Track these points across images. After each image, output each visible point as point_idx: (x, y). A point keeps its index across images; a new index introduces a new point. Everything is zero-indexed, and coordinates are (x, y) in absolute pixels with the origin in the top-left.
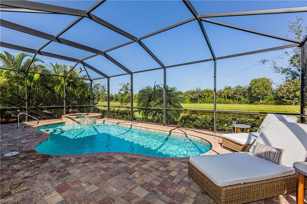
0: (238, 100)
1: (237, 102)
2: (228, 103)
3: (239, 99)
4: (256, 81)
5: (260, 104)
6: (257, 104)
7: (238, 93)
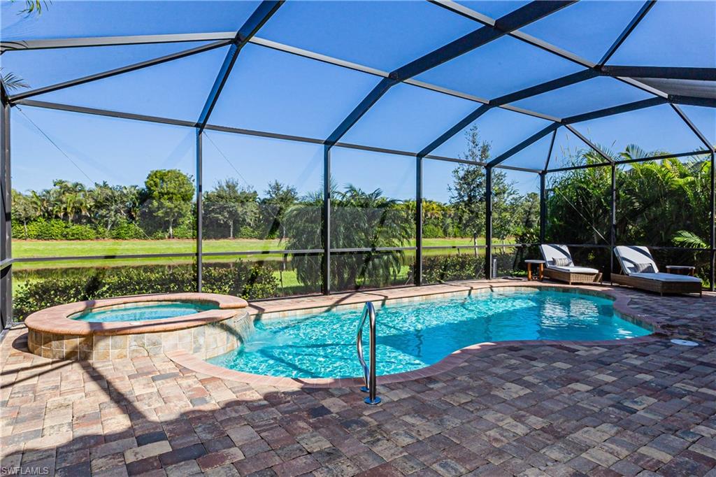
0: (109, 227)
1: (107, 234)
2: (77, 237)
3: (115, 224)
4: (163, 176)
5: (169, 237)
6: (162, 238)
7: (113, 208)
